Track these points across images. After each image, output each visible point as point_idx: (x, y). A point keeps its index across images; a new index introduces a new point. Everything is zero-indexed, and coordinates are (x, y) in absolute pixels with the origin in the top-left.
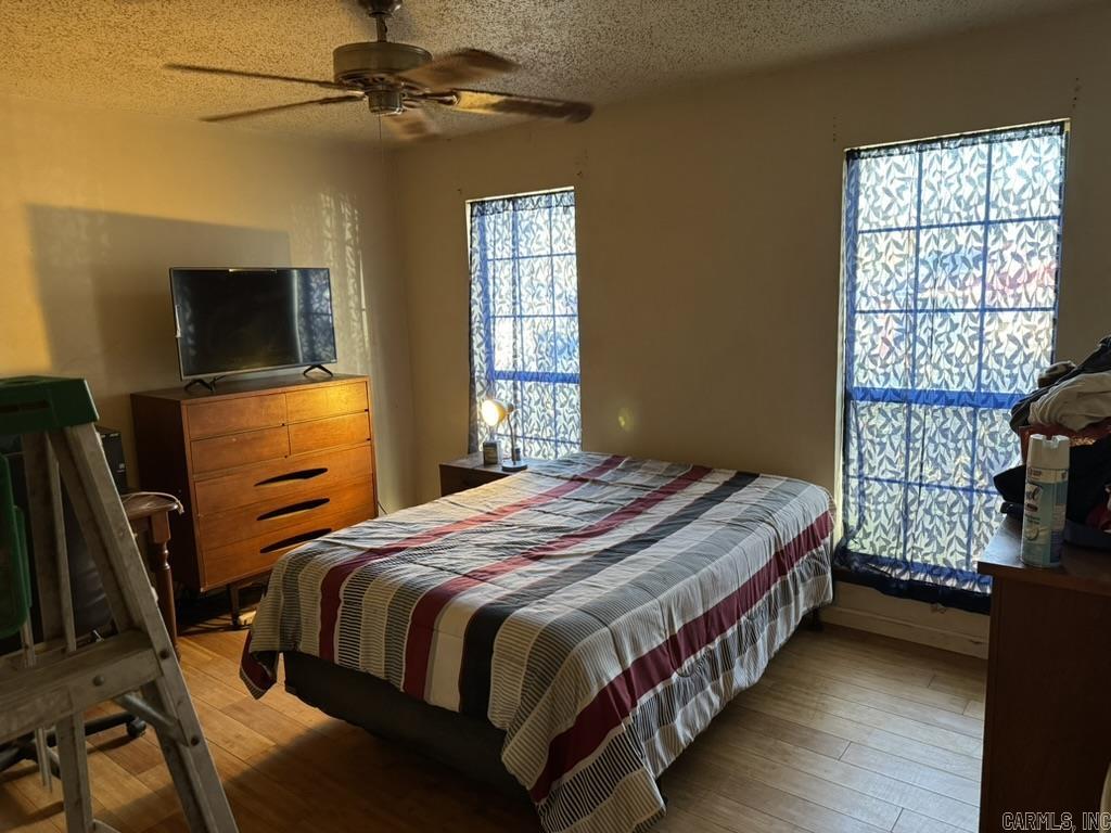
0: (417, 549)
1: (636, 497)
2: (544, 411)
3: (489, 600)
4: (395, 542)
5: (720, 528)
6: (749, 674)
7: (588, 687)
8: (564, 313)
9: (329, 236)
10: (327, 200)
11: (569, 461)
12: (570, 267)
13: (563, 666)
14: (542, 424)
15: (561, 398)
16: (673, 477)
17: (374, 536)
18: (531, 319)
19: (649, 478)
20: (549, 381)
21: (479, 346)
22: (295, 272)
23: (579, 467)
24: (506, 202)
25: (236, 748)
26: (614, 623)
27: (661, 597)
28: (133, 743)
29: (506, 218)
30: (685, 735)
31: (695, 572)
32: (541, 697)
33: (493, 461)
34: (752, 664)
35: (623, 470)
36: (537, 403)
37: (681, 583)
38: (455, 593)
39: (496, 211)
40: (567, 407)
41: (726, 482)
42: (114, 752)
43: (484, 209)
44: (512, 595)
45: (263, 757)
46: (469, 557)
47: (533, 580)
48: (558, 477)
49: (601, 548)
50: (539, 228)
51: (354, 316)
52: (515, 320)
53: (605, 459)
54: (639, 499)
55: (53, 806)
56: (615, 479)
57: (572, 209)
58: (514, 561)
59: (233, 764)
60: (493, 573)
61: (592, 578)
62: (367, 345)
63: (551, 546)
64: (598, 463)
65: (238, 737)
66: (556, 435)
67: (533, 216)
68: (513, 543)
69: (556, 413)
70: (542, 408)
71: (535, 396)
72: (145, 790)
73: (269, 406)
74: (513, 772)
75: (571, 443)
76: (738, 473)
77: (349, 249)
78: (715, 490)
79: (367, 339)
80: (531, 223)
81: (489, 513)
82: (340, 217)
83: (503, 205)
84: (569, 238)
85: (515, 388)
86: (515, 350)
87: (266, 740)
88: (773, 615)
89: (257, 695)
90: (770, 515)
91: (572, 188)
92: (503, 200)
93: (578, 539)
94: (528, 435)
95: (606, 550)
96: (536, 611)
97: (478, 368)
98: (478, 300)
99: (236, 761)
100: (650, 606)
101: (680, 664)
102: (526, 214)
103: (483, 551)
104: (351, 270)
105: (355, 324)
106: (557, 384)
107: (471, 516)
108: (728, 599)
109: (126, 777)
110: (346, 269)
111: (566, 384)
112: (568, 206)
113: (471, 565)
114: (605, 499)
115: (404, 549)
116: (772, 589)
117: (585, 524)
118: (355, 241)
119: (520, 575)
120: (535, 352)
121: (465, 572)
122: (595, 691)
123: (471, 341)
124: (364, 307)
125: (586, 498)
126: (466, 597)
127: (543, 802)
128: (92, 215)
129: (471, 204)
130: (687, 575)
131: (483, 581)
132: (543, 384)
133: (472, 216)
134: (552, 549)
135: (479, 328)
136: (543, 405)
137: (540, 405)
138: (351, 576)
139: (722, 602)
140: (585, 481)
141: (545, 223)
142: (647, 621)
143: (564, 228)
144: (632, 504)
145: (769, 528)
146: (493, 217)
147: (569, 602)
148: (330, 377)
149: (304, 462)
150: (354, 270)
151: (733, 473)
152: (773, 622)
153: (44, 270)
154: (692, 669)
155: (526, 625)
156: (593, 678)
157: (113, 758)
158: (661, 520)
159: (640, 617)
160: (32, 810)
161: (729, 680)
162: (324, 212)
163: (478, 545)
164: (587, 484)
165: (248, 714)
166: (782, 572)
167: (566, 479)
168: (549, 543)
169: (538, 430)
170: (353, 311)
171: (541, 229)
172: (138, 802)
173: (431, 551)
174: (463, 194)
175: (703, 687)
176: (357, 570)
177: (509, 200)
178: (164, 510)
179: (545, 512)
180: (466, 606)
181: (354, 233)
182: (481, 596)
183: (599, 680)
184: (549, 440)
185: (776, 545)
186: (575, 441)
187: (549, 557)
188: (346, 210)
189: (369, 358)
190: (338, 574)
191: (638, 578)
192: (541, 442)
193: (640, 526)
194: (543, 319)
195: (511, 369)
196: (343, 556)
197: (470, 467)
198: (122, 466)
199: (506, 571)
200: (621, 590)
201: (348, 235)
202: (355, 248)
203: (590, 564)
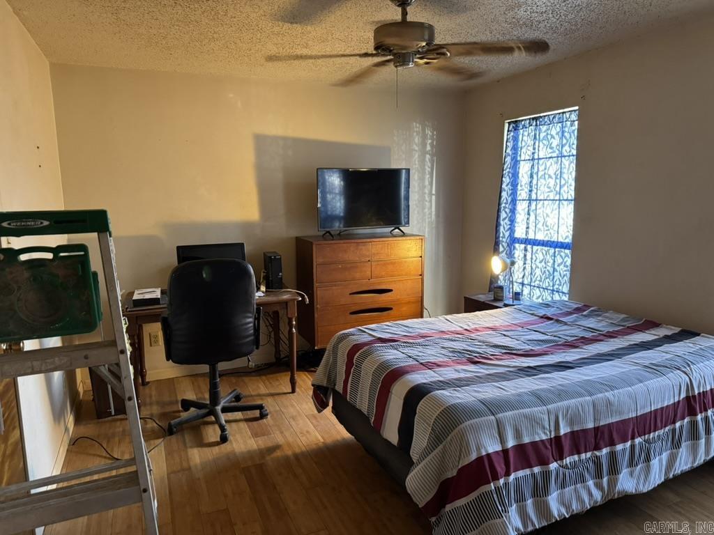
0: (405, 342)
1: (581, 336)
2: (546, 268)
3: (425, 381)
4: (396, 336)
5: (635, 368)
6: (638, 483)
7: (468, 453)
8: (565, 198)
9: (417, 148)
10: (417, 127)
11: (547, 305)
12: (572, 164)
13: (453, 434)
14: (543, 278)
15: (559, 260)
16: (623, 326)
17: (388, 331)
18: (542, 202)
19: (604, 323)
20: (550, 247)
21: (504, 219)
22: (404, 171)
23: (553, 309)
24: (532, 121)
25: (304, 438)
26: (500, 415)
27: (549, 407)
28: (260, 421)
29: (530, 131)
30: (559, 511)
31: (591, 395)
32: (434, 449)
33: (500, 298)
34: (642, 477)
35: (585, 316)
36: (541, 262)
37: (573, 400)
38: (407, 372)
39: (524, 126)
40: (562, 267)
41: (666, 335)
42: (250, 423)
43: (517, 126)
44: (440, 381)
45: (314, 446)
46: (433, 353)
47: (462, 375)
48: (532, 314)
49: (526, 365)
50: (553, 137)
51: (427, 198)
52: (530, 203)
53: (576, 306)
54: (583, 338)
55: (215, 442)
56: (575, 321)
57: (576, 123)
58: (459, 361)
59: (299, 446)
60: (439, 366)
61: (504, 383)
62: (433, 217)
63: (492, 357)
64: (569, 308)
65: (308, 432)
66: (553, 286)
67: (548, 130)
68: (467, 351)
69: (554, 270)
70: (544, 266)
71: (540, 257)
72: (255, 447)
73: (361, 249)
74: (409, 492)
75: (563, 293)
76: (682, 331)
77: (428, 156)
78: (652, 341)
79: (434, 213)
80: (547, 134)
81: (466, 330)
82: (424, 137)
83: (530, 123)
84: (573, 144)
85: (526, 250)
86: (528, 224)
87: (320, 438)
88: (676, 444)
89: (319, 411)
90: (689, 366)
91: (577, 108)
92: (530, 119)
93: (514, 356)
94: (533, 284)
95: (529, 367)
96: (449, 394)
97: (501, 235)
98: (506, 188)
99: (300, 444)
100: (537, 410)
101: (561, 458)
102: (544, 128)
103: (444, 352)
104: (428, 169)
105: (427, 203)
106: (557, 249)
107: (453, 329)
108: (623, 422)
109: (250, 438)
110: (425, 169)
111: (563, 250)
112: (574, 121)
113: (430, 358)
114: (555, 334)
115: (397, 341)
116: (678, 424)
117: (528, 348)
118: (432, 151)
119: (456, 370)
120: (543, 225)
121: (422, 361)
122: (474, 456)
123: (498, 217)
124: (434, 192)
125: (542, 331)
126: (413, 376)
127: (433, 519)
128: (285, 139)
129: (509, 123)
130: (581, 395)
131: (430, 369)
132: (546, 248)
133: (508, 131)
134: (491, 359)
135: (505, 207)
136: (545, 263)
137: (543, 263)
138: (361, 351)
139: (617, 422)
140: (551, 319)
141: (557, 134)
142: (534, 421)
143: (570, 137)
144: (575, 340)
145: (683, 375)
146: (521, 131)
147: (476, 394)
148: (404, 234)
149: (379, 284)
150: (430, 170)
151: (679, 329)
152: (675, 451)
153: (260, 169)
154: (574, 465)
155: (437, 401)
156: (474, 448)
157: (249, 427)
158: (590, 354)
159: (526, 416)
160: (206, 441)
161: (612, 483)
162: (415, 134)
163: (443, 348)
164: (552, 322)
165: (318, 421)
166: (692, 413)
167: (538, 316)
168: (492, 355)
169: (540, 281)
170: (426, 196)
171: (554, 138)
172: (249, 452)
173: (411, 345)
174: (503, 117)
175: (583, 481)
176: (366, 348)
177: (533, 119)
178: (294, 299)
179: (505, 335)
180: (410, 381)
181: (432, 145)
182: (420, 378)
183: (478, 449)
184: (547, 289)
185: (687, 390)
186: (566, 292)
187: (484, 364)
188: (429, 132)
189: (434, 226)
190: (357, 348)
191: (538, 390)
192: (542, 290)
193: (571, 356)
194: (550, 202)
195: (524, 236)
196: (365, 338)
197: (482, 301)
198: (280, 274)
199: (448, 366)
200: (519, 395)
201: (428, 148)
202: (432, 156)
203: (511, 374)
